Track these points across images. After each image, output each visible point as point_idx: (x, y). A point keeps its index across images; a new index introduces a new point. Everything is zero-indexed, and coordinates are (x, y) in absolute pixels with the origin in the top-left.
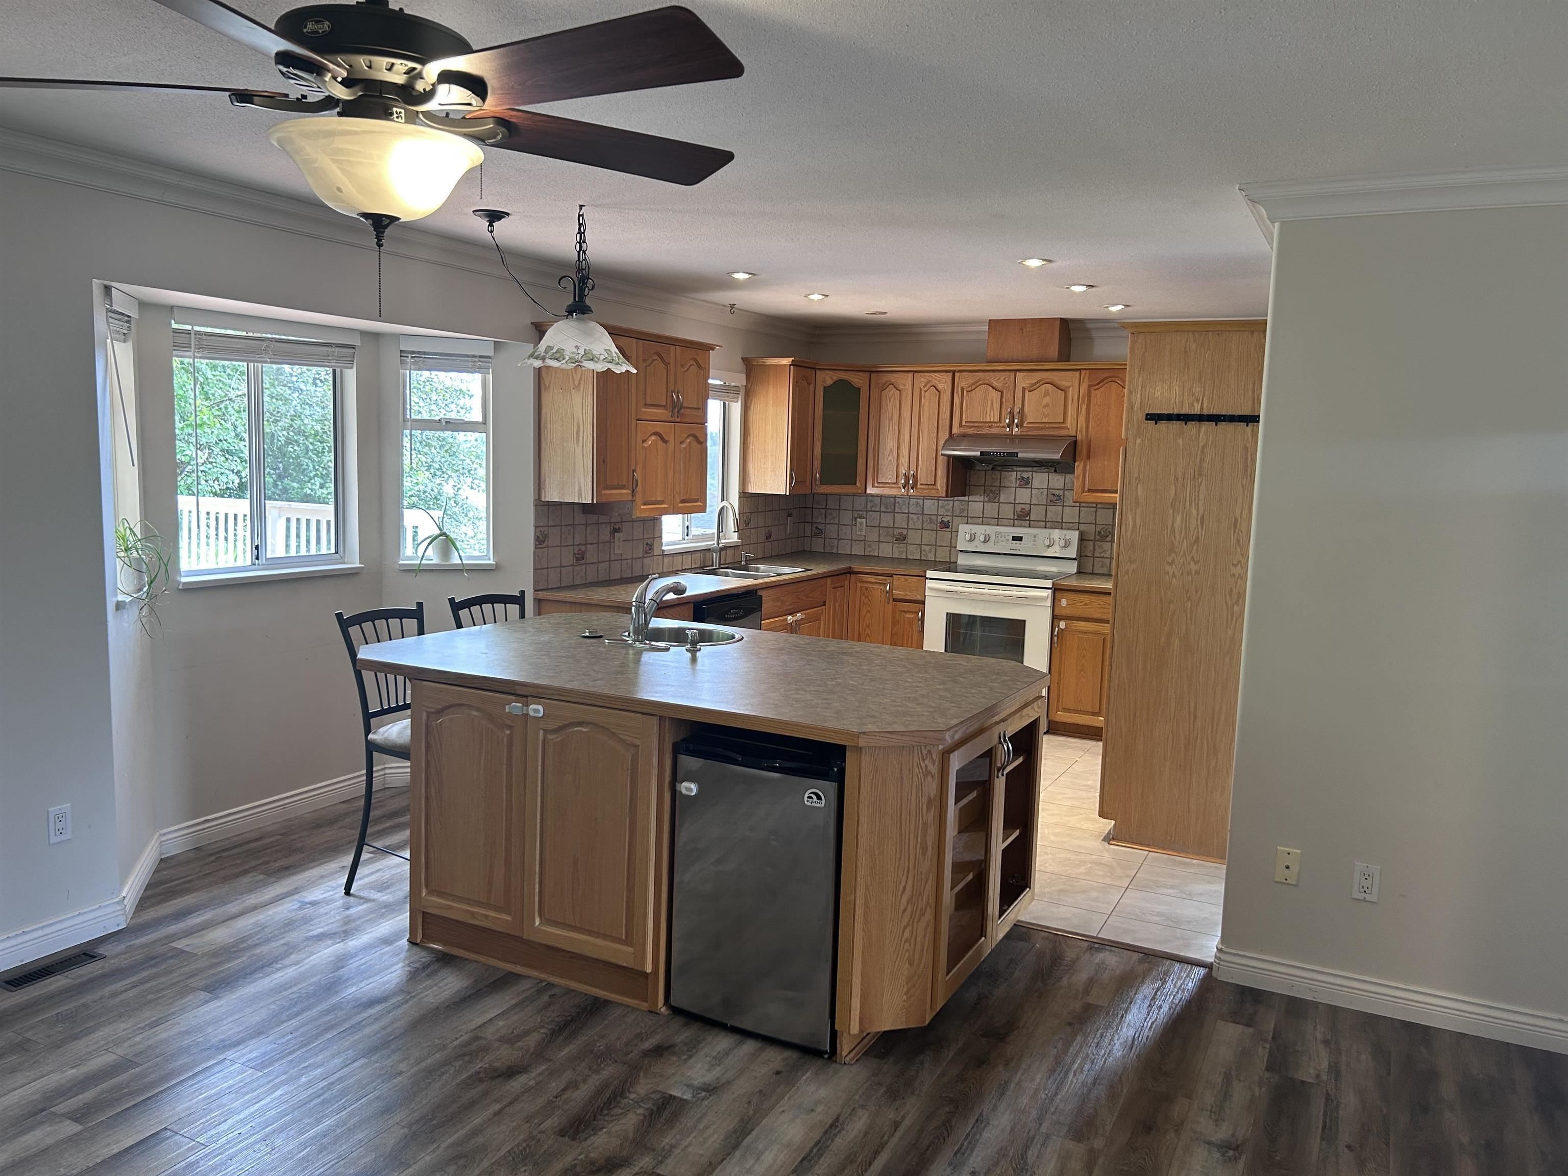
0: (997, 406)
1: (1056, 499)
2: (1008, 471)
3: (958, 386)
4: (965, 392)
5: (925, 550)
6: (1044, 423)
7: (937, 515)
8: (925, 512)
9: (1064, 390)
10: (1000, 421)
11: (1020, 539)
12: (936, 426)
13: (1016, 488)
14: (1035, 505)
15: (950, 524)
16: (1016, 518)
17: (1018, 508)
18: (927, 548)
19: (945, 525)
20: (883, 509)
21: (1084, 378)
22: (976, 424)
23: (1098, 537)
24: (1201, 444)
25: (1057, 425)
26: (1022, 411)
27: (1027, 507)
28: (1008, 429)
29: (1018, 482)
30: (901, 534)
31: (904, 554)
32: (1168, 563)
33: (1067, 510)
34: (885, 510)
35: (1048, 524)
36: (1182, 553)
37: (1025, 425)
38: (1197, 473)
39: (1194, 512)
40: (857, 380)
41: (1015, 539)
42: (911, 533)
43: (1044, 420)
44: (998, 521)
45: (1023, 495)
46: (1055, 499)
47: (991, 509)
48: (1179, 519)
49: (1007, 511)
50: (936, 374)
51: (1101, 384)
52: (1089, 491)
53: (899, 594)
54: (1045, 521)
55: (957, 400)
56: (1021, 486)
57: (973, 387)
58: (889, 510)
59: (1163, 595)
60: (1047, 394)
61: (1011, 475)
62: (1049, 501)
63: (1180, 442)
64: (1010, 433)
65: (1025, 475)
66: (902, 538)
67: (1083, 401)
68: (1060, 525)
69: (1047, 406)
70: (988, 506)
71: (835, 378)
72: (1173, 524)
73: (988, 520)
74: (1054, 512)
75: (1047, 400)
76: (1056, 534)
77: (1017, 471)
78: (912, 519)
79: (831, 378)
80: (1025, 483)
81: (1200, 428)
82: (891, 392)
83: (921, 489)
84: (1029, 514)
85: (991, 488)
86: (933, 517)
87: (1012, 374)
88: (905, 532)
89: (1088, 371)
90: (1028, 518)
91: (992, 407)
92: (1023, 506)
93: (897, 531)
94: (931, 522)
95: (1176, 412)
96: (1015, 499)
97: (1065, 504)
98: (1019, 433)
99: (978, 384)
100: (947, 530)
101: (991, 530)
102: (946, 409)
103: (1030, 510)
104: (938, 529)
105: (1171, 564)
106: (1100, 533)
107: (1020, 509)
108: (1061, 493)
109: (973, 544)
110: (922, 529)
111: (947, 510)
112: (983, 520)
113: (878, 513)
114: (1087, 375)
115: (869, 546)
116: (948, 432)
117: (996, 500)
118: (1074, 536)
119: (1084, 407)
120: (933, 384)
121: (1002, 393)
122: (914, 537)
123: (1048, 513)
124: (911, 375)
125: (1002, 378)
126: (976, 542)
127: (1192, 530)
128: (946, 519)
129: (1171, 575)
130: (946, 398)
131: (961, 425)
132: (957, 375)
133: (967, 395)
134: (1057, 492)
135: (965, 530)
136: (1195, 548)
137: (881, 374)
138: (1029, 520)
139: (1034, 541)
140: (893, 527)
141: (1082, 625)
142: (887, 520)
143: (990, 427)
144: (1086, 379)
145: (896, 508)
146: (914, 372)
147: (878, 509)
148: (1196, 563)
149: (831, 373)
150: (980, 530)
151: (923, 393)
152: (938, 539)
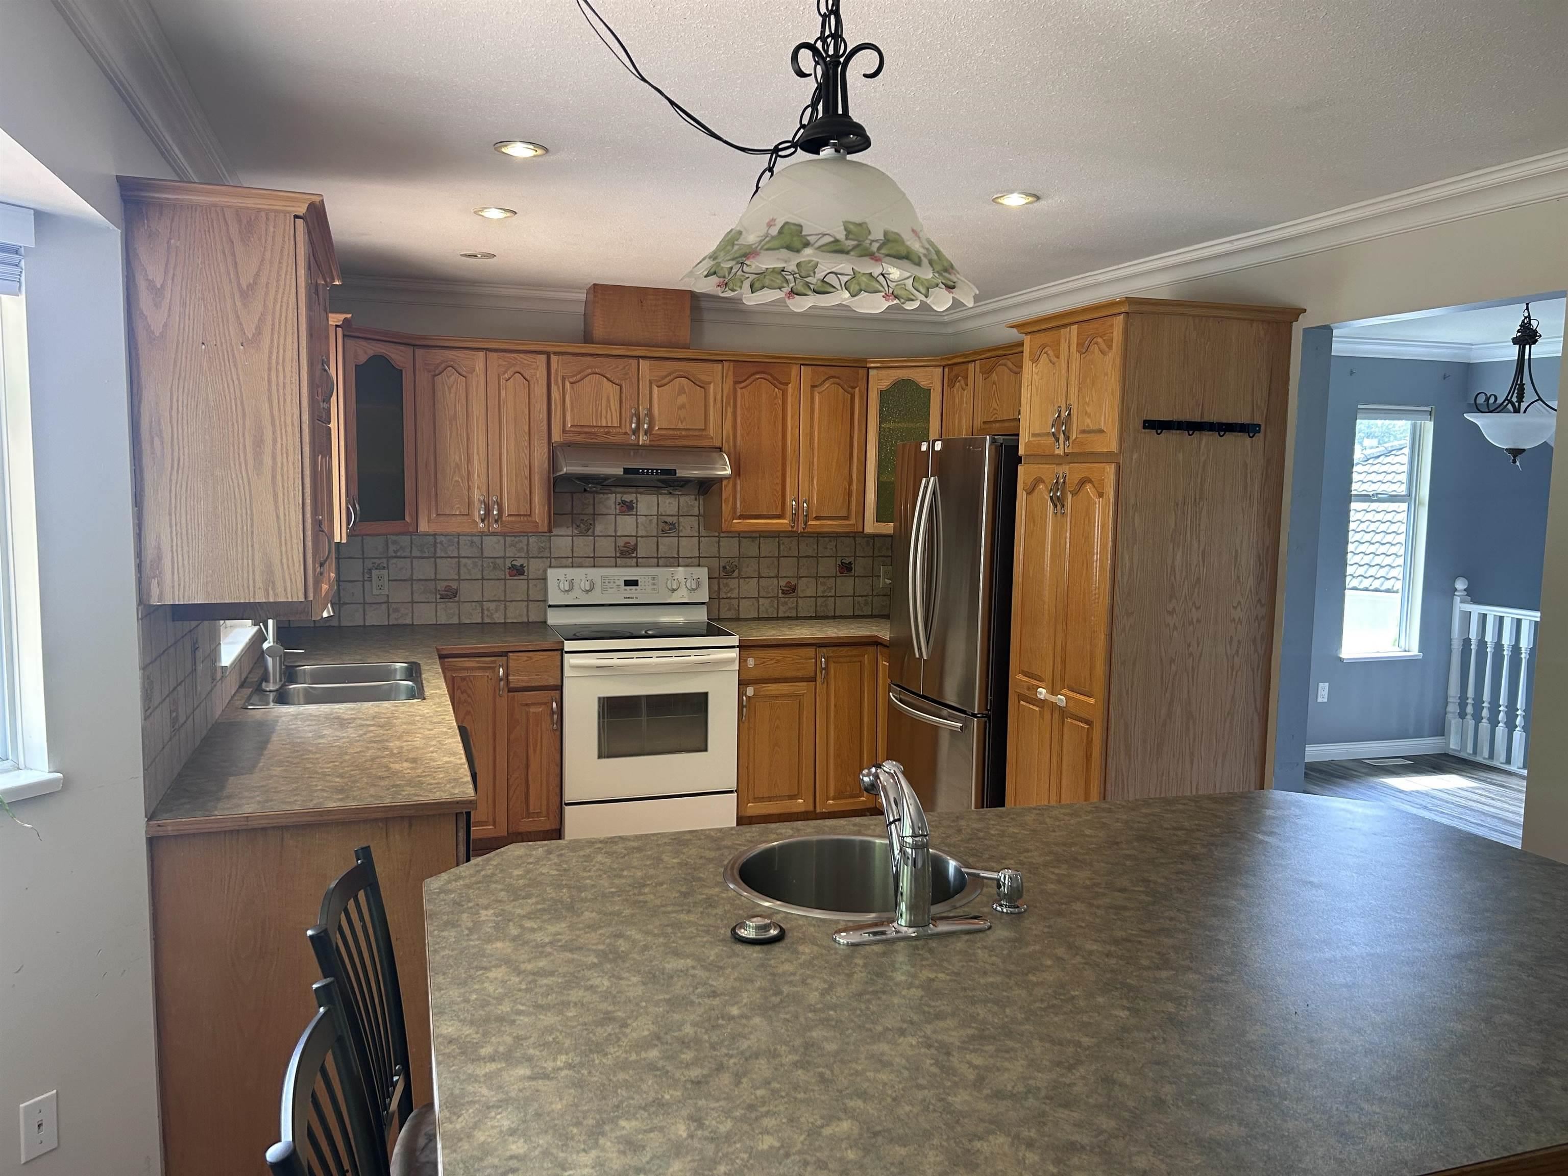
0: (614, 405)
1: (669, 528)
2: (604, 493)
3: (557, 374)
4: (568, 384)
5: (488, 610)
6: (679, 429)
7: (504, 558)
8: (485, 555)
9: (703, 386)
10: (620, 427)
11: (635, 583)
12: (527, 430)
13: (616, 515)
14: (642, 537)
15: (525, 569)
16: (618, 555)
17: (621, 542)
18: (492, 606)
19: (518, 571)
20: (416, 553)
21: (727, 374)
22: (586, 430)
23: (722, 574)
24: (1203, 459)
25: (697, 433)
26: (650, 414)
27: (632, 541)
28: (633, 437)
29: (618, 507)
30: (448, 588)
31: (456, 618)
32: (1168, 612)
33: (684, 542)
34: (419, 554)
35: (660, 561)
36: (1183, 598)
37: (654, 432)
38: (1198, 497)
39: (1195, 545)
40: (398, 356)
41: (628, 583)
42: (464, 586)
43: (680, 426)
44: (594, 561)
45: (627, 525)
46: (667, 528)
47: (583, 545)
48: (1179, 554)
49: (606, 547)
50: (521, 355)
51: (748, 382)
52: (741, 517)
53: (518, 680)
54: (657, 558)
55: (556, 395)
56: (622, 513)
57: (579, 377)
58: (427, 555)
59: (1163, 654)
60: (682, 391)
61: (608, 498)
62: (660, 532)
63: (1180, 456)
64: (636, 442)
65: (627, 498)
66: (450, 595)
67: (728, 403)
68: (675, 561)
69: (682, 407)
70: (580, 541)
71: (371, 353)
72: (1173, 562)
73: (580, 560)
74: (667, 544)
75: (682, 399)
76: (680, 572)
77: (615, 493)
78: (465, 565)
79: (366, 353)
80: (628, 508)
81: (1201, 440)
82: (450, 379)
83: (508, 522)
84: (635, 548)
85: (582, 517)
86: (498, 561)
87: (634, 362)
88: (454, 585)
89: (732, 363)
90: (634, 555)
91: (608, 406)
92: (627, 539)
93: (441, 586)
94: (495, 568)
95: (1175, 418)
96: (616, 531)
97: (681, 534)
98: (648, 442)
99: (586, 373)
100: (522, 577)
101: (596, 574)
102: (540, 408)
103: (636, 545)
104: (508, 577)
105: (1171, 613)
106: (724, 568)
107: (622, 544)
108: (674, 519)
109: (573, 594)
110: (483, 579)
111: (520, 550)
112: (574, 562)
113: (409, 560)
114: (732, 368)
115: (396, 610)
116: (546, 441)
117: (590, 532)
118: (702, 573)
119: (730, 410)
120: (518, 369)
121: (621, 386)
122: (470, 591)
123: (660, 547)
124: (481, 354)
125: (621, 367)
126: (577, 592)
127: (1193, 567)
128: (518, 563)
129: (1172, 626)
130: (539, 390)
131: (564, 431)
132: (554, 359)
133: (572, 388)
134: (669, 520)
135: (553, 575)
136: (1196, 590)
137: (433, 351)
138: (637, 558)
139: (654, 584)
140: (435, 580)
141: (772, 688)
142: (424, 569)
143: (606, 434)
144: (731, 373)
145: (438, 550)
146: (487, 349)
147: (407, 554)
148: (1198, 608)
149: (364, 343)
150: (579, 575)
151: (503, 382)
152: (508, 591)
